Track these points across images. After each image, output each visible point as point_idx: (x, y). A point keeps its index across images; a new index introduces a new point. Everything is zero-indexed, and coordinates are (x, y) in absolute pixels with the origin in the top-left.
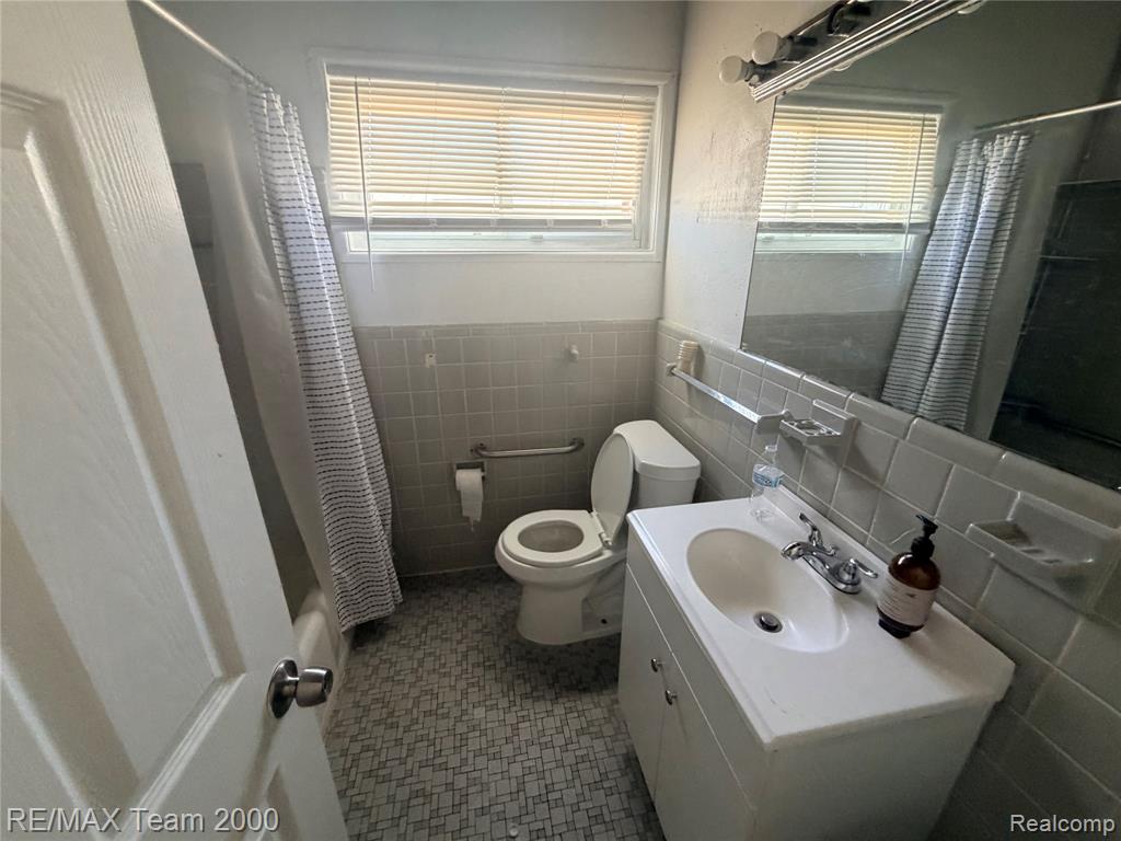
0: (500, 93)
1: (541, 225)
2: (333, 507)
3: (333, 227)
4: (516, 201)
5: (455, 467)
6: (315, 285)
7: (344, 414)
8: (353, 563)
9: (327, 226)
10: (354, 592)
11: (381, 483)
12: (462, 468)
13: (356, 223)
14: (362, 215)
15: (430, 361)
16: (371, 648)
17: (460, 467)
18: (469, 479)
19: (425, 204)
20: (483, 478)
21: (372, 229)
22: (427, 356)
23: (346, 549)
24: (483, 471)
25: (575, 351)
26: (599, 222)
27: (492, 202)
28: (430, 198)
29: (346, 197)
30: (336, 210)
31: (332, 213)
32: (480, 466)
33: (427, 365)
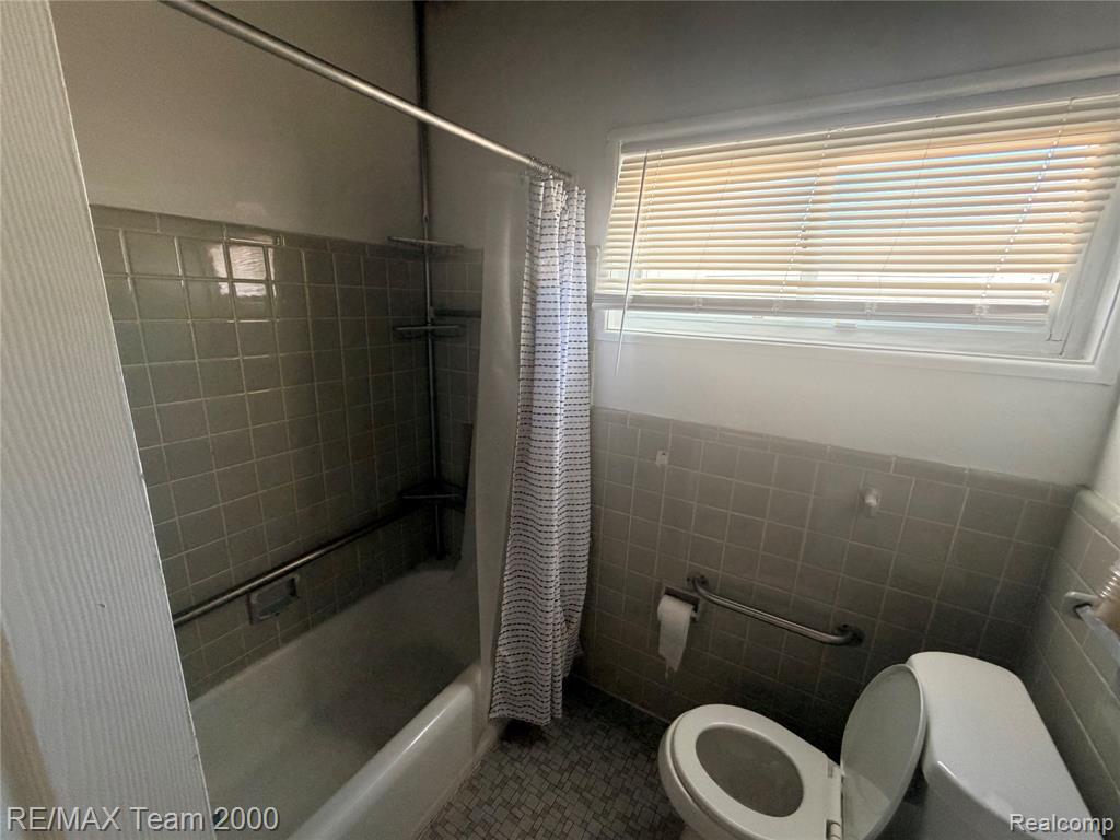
0: (824, 138)
1: (857, 310)
2: (519, 586)
3: (593, 305)
4: (823, 277)
5: (663, 591)
6: (549, 363)
7: (547, 497)
8: (523, 651)
9: (589, 303)
10: (514, 682)
11: (580, 576)
12: (669, 595)
13: (617, 302)
14: (623, 292)
15: (662, 460)
16: (515, 751)
17: (670, 593)
18: (675, 613)
19: (694, 282)
20: (693, 620)
21: (630, 308)
22: (660, 452)
23: (520, 633)
24: (695, 610)
25: (872, 501)
26: (970, 309)
27: (782, 278)
28: (702, 275)
29: (615, 275)
30: (601, 288)
31: (597, 291)
32: (695, 603)
33: (658, 463)
